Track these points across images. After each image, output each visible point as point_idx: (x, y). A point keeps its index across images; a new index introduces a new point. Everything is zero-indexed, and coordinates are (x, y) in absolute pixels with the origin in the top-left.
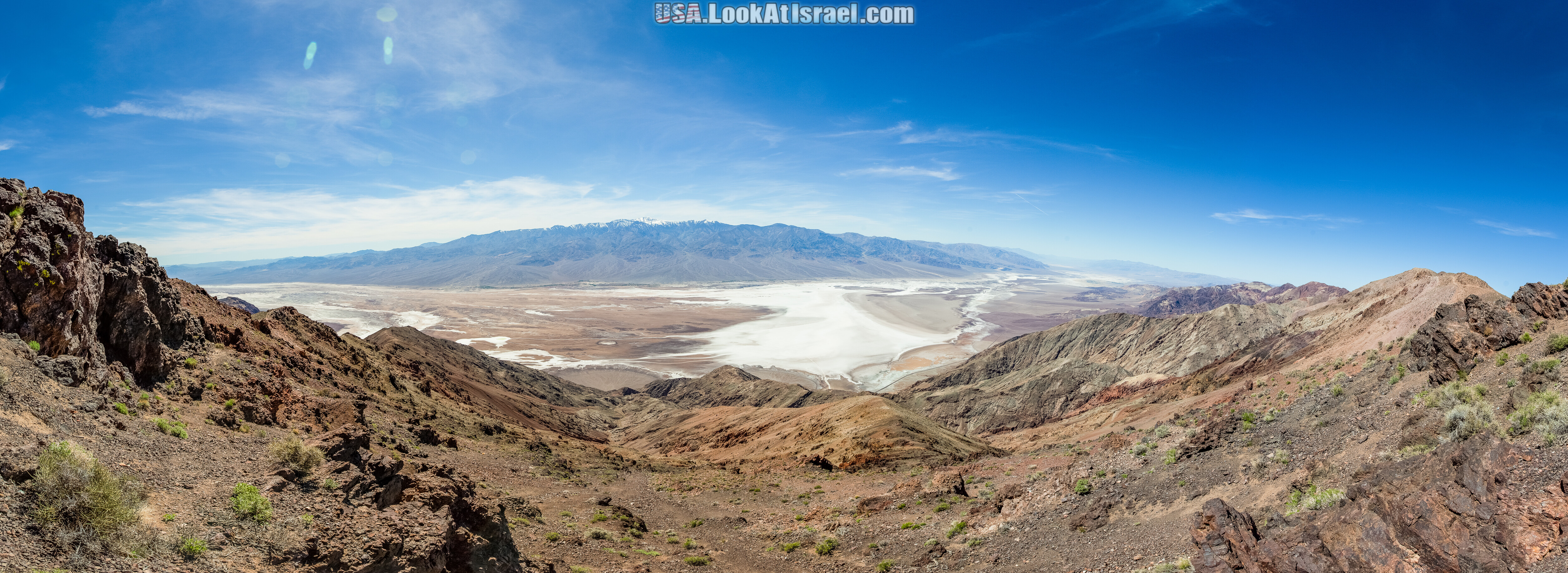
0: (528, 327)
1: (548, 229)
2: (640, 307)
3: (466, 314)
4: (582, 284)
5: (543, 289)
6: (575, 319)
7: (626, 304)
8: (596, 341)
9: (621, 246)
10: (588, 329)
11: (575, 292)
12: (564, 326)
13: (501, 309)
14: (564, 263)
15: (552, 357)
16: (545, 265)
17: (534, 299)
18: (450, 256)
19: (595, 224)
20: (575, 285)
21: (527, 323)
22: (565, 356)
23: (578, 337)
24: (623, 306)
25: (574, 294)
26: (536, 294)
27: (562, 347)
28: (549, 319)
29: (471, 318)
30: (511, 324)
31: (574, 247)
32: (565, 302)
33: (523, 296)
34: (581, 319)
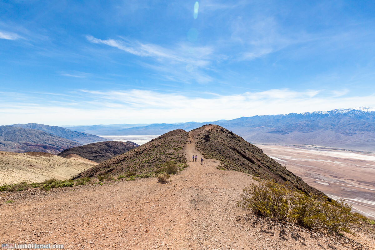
1: (286, 115)
2: (352, 165)
4: (307, 147)
5: (281, 147)
7: (340, 162)
8: (314, 180)
9: (339, 125)
10: (309, 172)
11: (302, 150)
14: (296, 133)
16: (283, 134)
17: (275, 151)
18: (232, 127)
19: (319, 112)
20: (302, 146)
24: (338, 163)
31: (303, 125)
32: (294, 155)
33: (269, 149)
34: (305, 166)
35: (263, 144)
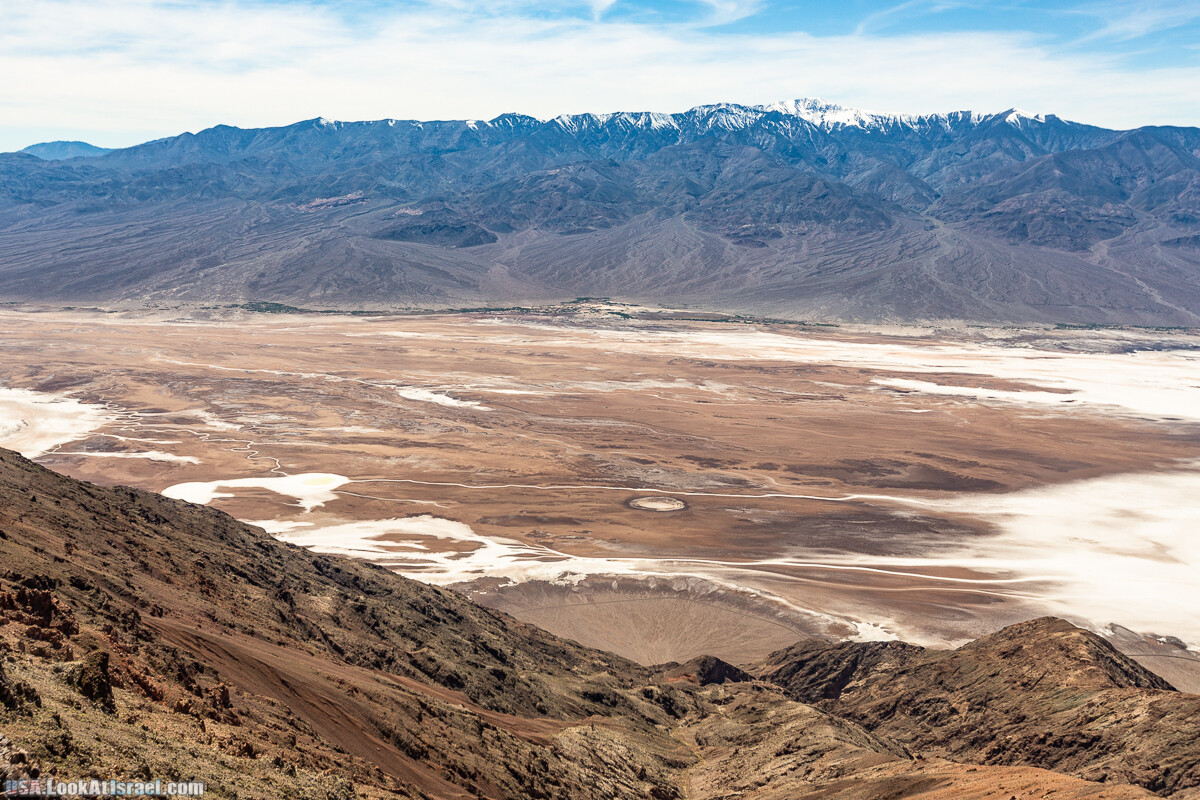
0: (405, 444)
1: (480, 123)
2: (769, 394)
3: (199, 395)
4: (585, 311)
5: (460, 321)
6: (560, 422)
7: (724, 381)
8: (623, 496)
9: (715, 193)
10: (598, 455)
11: (563, 336)
12: (524, 443)
13: (318, 382)
14: (532, 236)
15: (480, 545)
16: (467, 244)
17: (427, 353)
19: (636, 116)
20: (564, 312)
21: (405, 428)
22: (523, 541)
23: (566, 480)
24: (715, 387)
25: (559, 343)
26: (436, 336)
27: (513, 511)
28: (474, 418)
29: (217, 410)
30: (350, 430)
31: (564, 190)
32: (527, 368)
33: (393, 343)
34: (579, 423)
35: (355, 313)
